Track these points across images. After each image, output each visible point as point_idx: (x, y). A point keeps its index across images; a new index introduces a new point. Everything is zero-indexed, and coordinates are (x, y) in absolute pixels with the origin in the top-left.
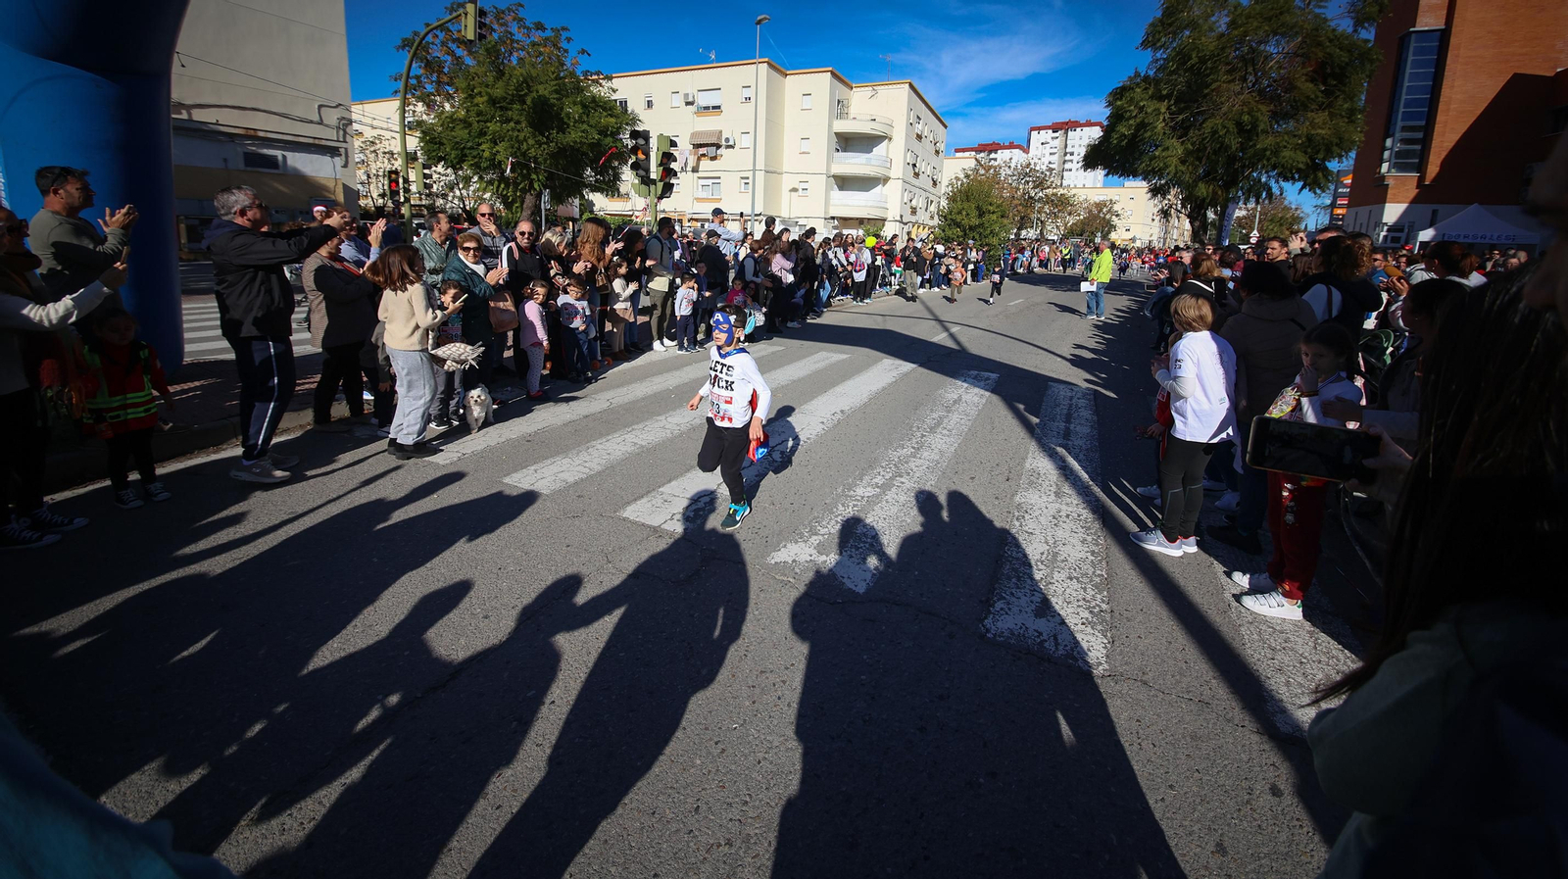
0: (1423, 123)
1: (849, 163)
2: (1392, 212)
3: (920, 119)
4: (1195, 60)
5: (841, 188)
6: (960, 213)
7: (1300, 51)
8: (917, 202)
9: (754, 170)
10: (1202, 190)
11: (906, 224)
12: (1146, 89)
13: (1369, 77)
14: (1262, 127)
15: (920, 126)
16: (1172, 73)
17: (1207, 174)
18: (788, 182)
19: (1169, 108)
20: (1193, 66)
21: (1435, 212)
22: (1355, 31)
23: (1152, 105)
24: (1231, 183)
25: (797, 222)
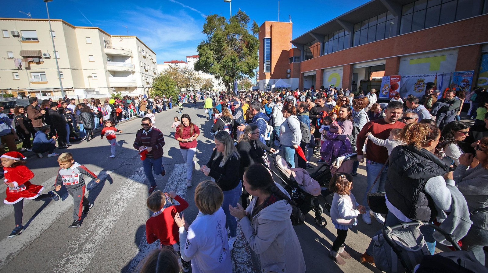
0: (270, 60)
1: (115, 66)
2: (267, 81)
5: (114, 76)
7: (243, 39)
10: (227, 78)
12: (207, 46)
13: (258, 48)
14: (237, 60)
17: (227, 73)
19: (213, 53)
20: (217, 40)
21: (274, 81)
22: (254, 35)
23: (209, 52)
24: (233, 76)
25: (94, 90)
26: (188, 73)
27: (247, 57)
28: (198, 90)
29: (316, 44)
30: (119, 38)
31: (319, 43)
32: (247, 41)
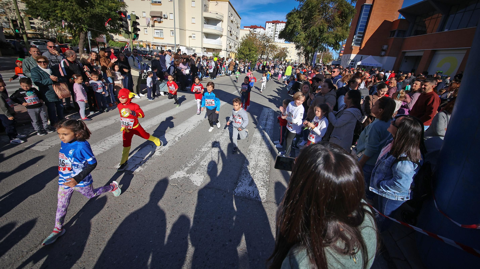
0: (363, 32)
1: (209, 29)
2: (353, 56)
3: (232, 15)
4: (310, 7)
5: (207, 38)
6: (243, 50)
7: (337, 8)
8: (232, 44)
9: (175, 28)
10: (309, 48)
11: (228, 52)
12: (297, 14)
13: (353, 17)
14: (325, 30)
15: (232, 18)
16: (304, 10)
17: (311, 43)
18: (188, 34)
19: (302, 22)
20: (310, 9)
21: (362, 57)
22: (351, 3)
23: (298, 20)
24: (316, 46)
25: (192, 49)
26: (266, 40)
27: (337, 28)
28: (271, 58)
29: (436, 16)
30: (216, 2)
31: (440, 15)
32: (342, 9)
